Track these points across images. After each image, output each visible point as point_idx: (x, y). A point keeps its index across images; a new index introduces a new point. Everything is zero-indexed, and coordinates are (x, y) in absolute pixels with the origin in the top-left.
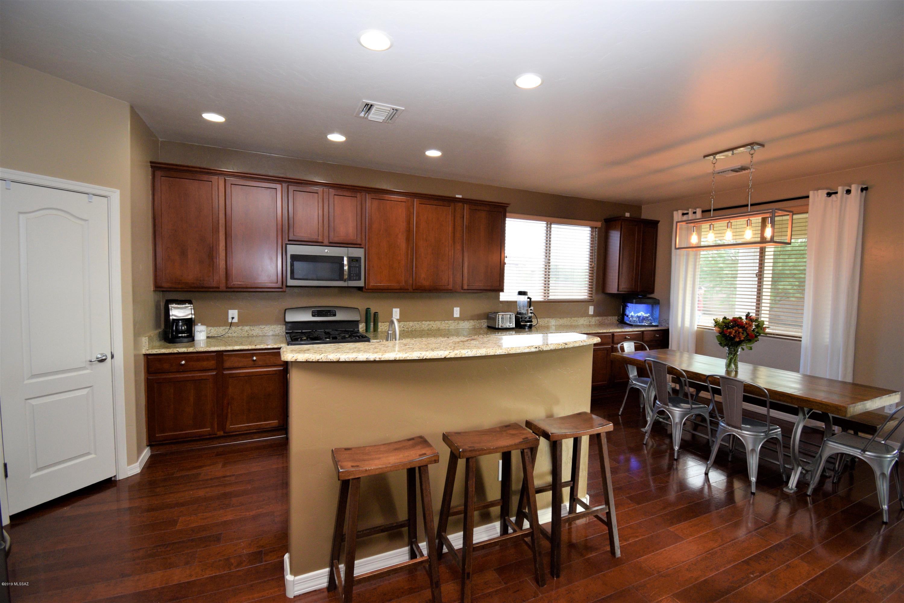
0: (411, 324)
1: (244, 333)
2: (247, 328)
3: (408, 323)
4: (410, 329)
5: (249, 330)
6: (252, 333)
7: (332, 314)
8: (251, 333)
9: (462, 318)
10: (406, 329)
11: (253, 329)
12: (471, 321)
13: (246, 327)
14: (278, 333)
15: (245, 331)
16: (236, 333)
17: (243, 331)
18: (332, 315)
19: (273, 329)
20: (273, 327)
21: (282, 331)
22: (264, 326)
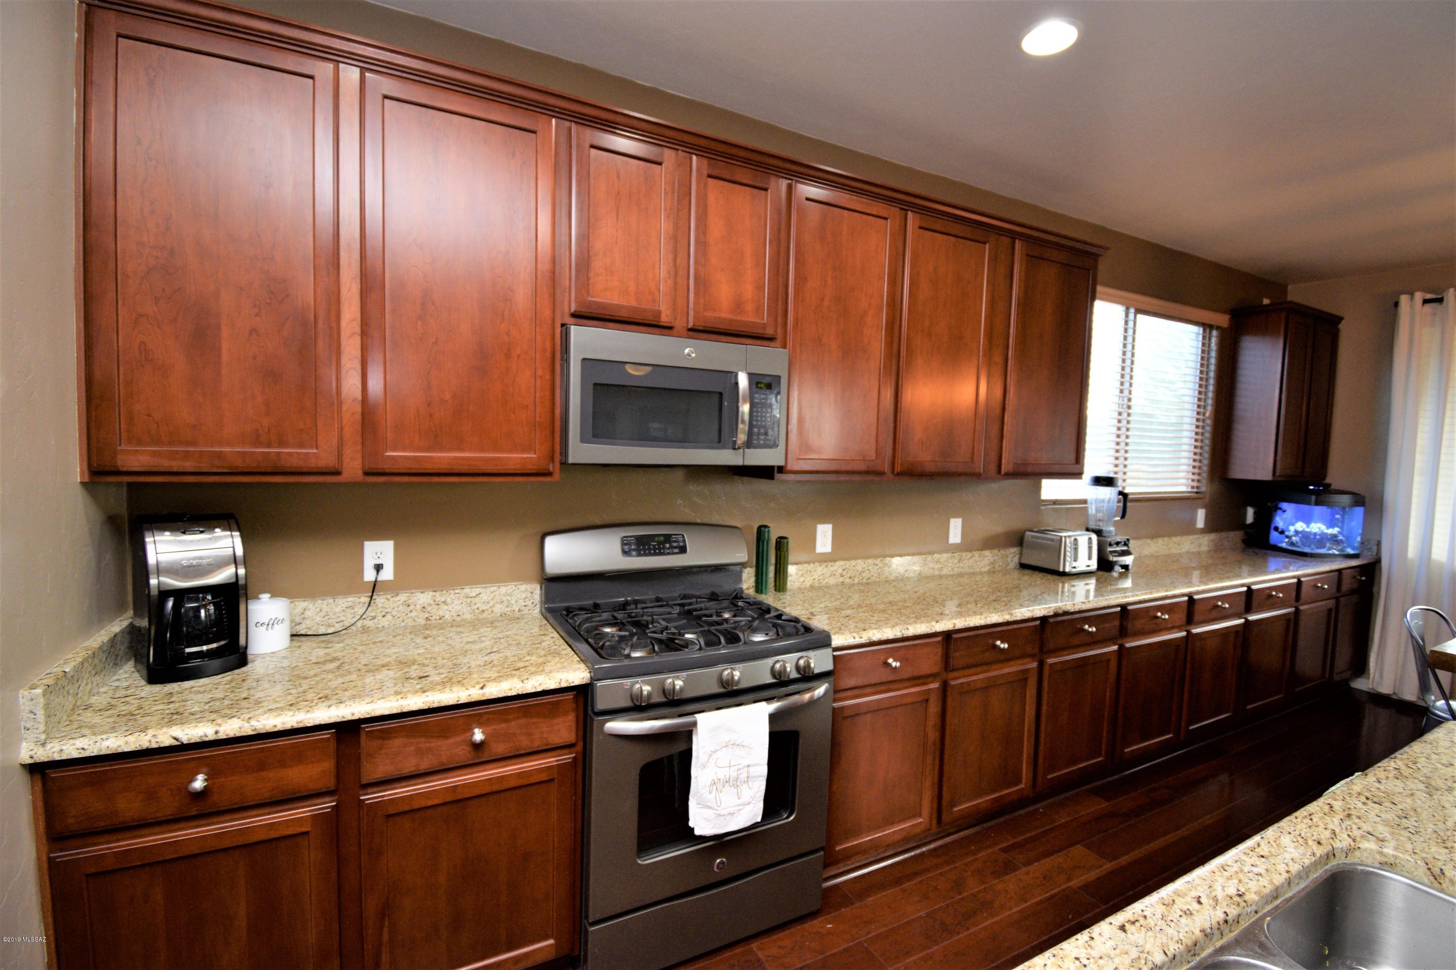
0: (860, 564)
1: (414, 614)
2: (424, 598)
3: (853, 563)
4: (856, 580)
5: (430, 605)
6: (441, 613)
7: (675, 547)
8: (437, 613)
9: (966, 547)
10: (848, 580)
11: (443, 599)
12: (987, 553)
13: (422, 595)
14: (519, 610)
15: (418, 607)
16: (389, 617)
17: (412, 607)
18: (676, 550)
19: (505, 599)
20: (503, 590)
21: (529, 603)
22: (478, 591)
